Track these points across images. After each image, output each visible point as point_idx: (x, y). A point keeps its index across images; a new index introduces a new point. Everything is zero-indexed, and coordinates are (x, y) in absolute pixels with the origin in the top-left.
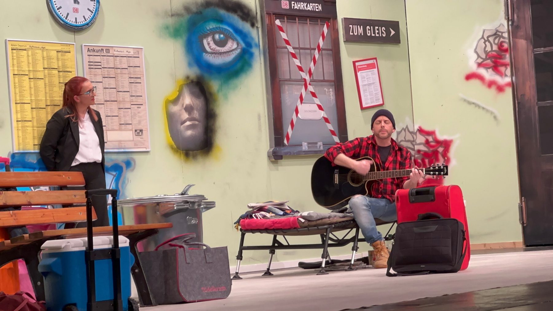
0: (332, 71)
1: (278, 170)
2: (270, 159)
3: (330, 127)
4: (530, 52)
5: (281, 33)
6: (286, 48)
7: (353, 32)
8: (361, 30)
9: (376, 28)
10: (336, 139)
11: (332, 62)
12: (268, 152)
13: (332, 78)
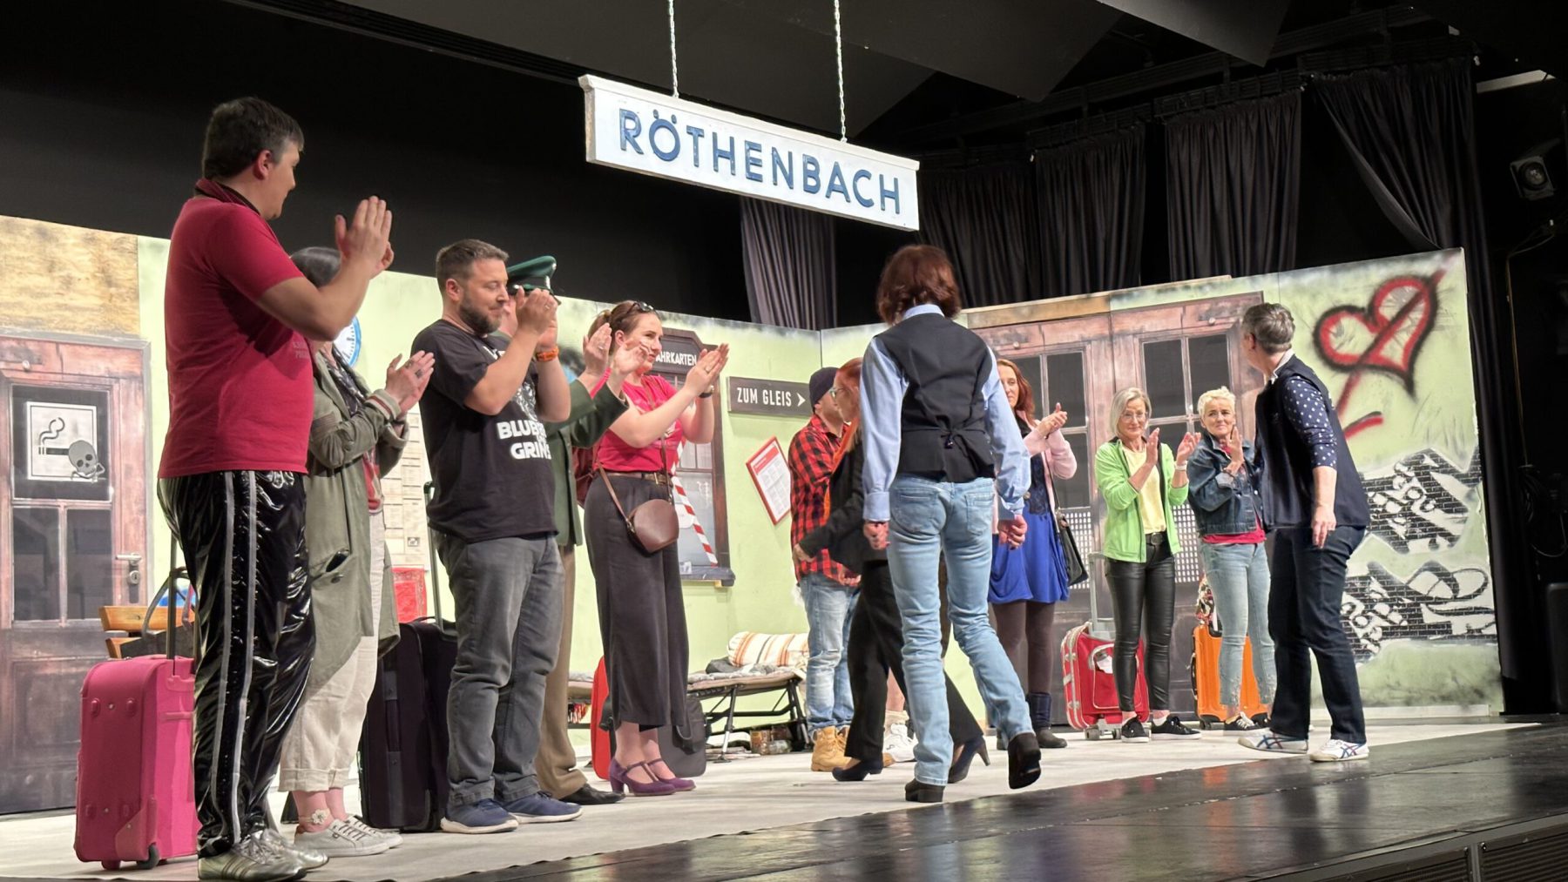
0: (709, 455)
3: (703, 539)
7: (742, 398)
8: (754, 396)
9: (778, 392)
10: (713, 559)
13: (709, 466)
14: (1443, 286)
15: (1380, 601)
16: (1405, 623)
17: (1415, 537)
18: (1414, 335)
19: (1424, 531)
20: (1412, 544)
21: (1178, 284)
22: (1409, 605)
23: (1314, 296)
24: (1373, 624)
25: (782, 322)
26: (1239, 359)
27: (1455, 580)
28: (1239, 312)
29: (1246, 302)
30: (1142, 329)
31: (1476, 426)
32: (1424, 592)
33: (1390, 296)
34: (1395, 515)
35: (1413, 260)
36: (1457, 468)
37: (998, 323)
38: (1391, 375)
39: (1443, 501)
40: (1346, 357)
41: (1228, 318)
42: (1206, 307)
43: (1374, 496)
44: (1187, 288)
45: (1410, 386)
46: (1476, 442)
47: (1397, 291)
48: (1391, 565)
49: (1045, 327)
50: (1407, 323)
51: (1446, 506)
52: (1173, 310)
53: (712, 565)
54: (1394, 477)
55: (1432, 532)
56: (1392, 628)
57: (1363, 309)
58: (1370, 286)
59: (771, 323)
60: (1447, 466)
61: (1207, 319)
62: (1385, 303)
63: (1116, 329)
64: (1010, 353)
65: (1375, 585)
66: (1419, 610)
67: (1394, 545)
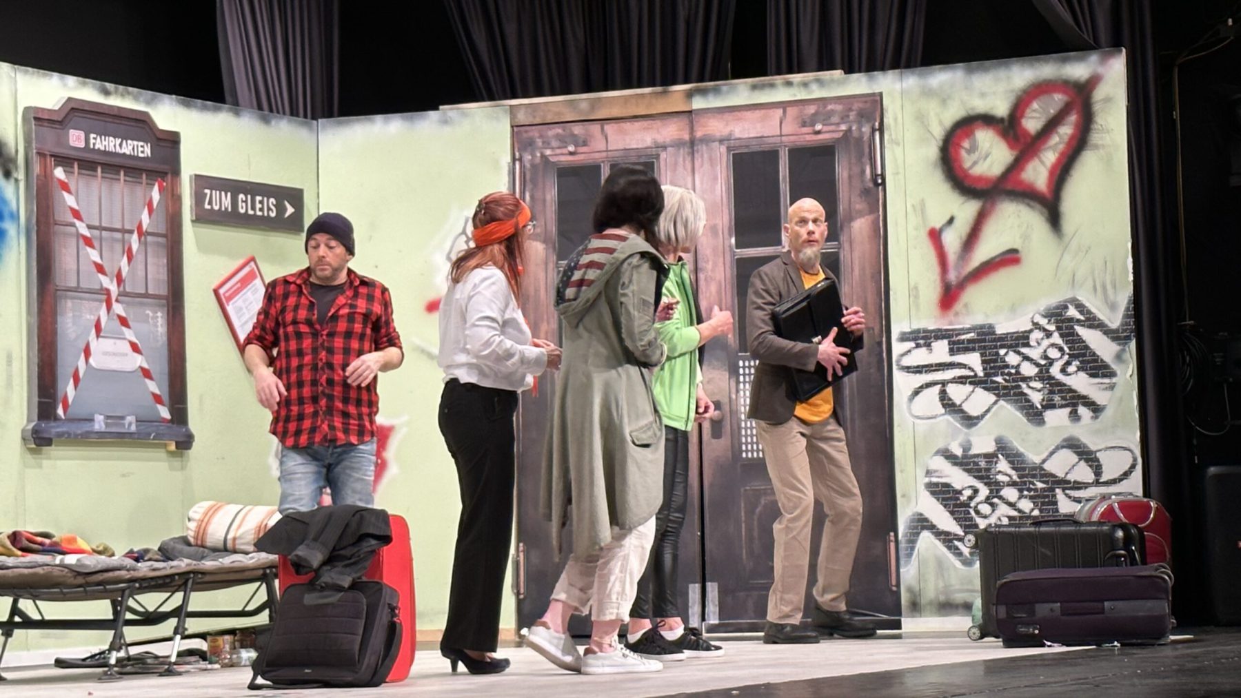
0: (163, 275)
1: (40, 467)
2: (25, 445)
3: (153, 387)
4: (551, 266)
5: (65, 194)
6: (73, 225)
7: (210, 203)
8: (227, 202)
9: (258, 198)
10: (165, 413)
11: (165, 261)
12: (23, 431)
13: (163, 291)
14: (1099, 94)
15: (1008, 485)
16: (1036, 513)
17: (1053, 407)
18: (1062, 154)
19: (1063, 398)
20: (1050, 415)
21: (778, 79)
22: (1043, 490)
23: (944, 102)
24: (998, 513)
25: (266, 107)
26: (850, 177)
27: (1098, 460)
28: (851, 118)
29: (861, 105)
30: (730, 134)
31: (1131, 270)
32: (1061, 475)
33: (1035, 105)
34: (1030, 378)
35: (1065, 61)
36: (1107, 322)
37: (549, 119)
38: (1032, 203)
39: (1089, 362)
40: (980, 179)
41: (838, 124)
42: (811, 109)
43: (1006, 354)
44: (789, 84)
45: (1054, 219)
46: (1130, 290)
47: (1044, 98)
48: (1023, 440)
49: (610, 128)
50: (1055, 140)
51: (1091, 368)
52: (771, 112)
53: (164, 420)
54: (1031, 331)
55: (1074, 400)
56: (1021, 518)
57: (1002, 120)
58: (1012, 91)
59: (252, 107)
60: (1095, 318)
61: (813, 125)
62: (1028, 112)
63: (699, 134)
64: (563, 158)
65: (1003, 465)
66: (1054, 496)
67: (1027, 415)
